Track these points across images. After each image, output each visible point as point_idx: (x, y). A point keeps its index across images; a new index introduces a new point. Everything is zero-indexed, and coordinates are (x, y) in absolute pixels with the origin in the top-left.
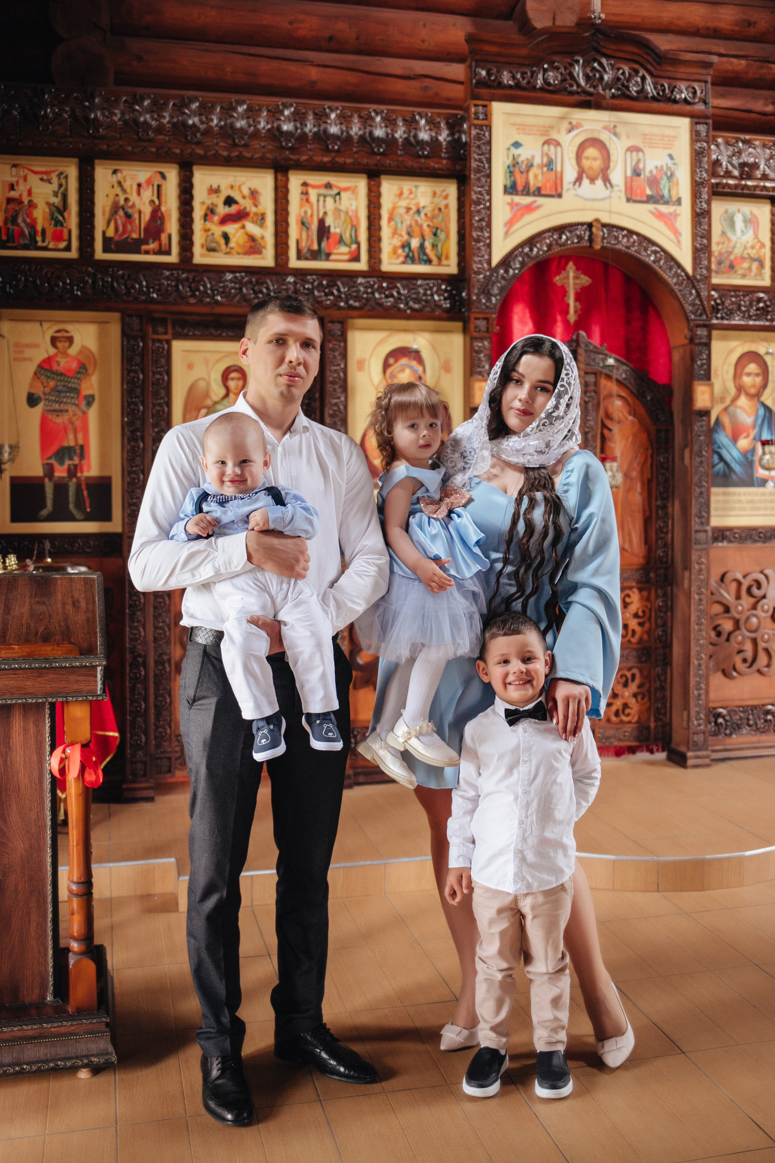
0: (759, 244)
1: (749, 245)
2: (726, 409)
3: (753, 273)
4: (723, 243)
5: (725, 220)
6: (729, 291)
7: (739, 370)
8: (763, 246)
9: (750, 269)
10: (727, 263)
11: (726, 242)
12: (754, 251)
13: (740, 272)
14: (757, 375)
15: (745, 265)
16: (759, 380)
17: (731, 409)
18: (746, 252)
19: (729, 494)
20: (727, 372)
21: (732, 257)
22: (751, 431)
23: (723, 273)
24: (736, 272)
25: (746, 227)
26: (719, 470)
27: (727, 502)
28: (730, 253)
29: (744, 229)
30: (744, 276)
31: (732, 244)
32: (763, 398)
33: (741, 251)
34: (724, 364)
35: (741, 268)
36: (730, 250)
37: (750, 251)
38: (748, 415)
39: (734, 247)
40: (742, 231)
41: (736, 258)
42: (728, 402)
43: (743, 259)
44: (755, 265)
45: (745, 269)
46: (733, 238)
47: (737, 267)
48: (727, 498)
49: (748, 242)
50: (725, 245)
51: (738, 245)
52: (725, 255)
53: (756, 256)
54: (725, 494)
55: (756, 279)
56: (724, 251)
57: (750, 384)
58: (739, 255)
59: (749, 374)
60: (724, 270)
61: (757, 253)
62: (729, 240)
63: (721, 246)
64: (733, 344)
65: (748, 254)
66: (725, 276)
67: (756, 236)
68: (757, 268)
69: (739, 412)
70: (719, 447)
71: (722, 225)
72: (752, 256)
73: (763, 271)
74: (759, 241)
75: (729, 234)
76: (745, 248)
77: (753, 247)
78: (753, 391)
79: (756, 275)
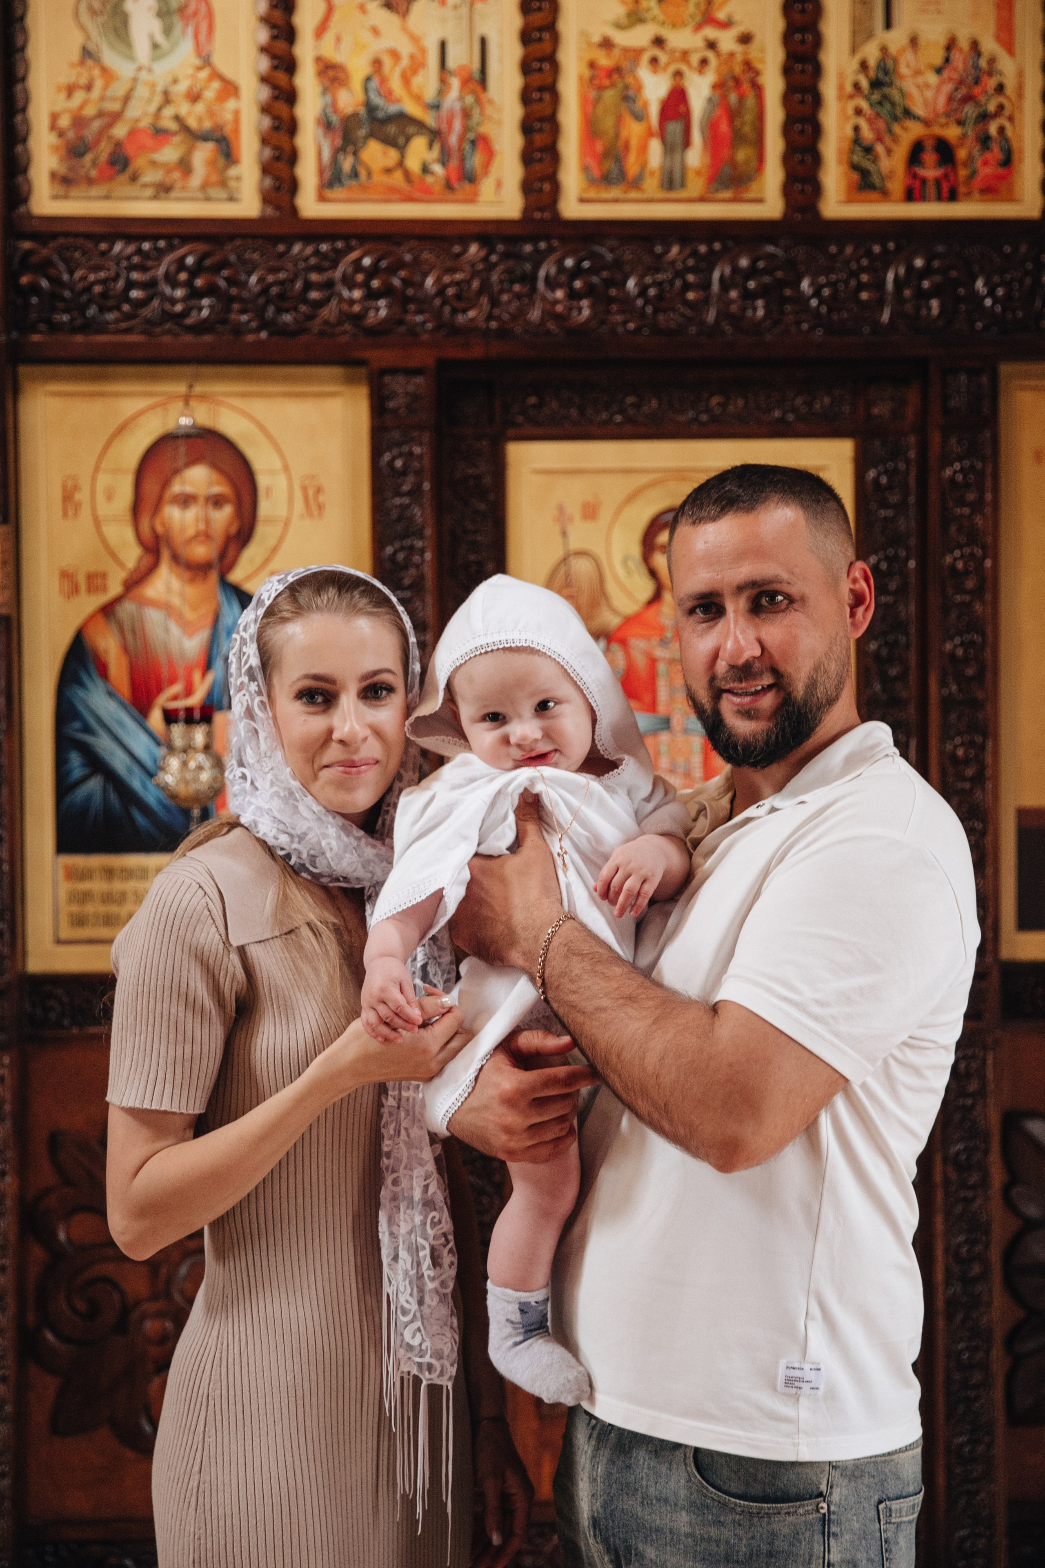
0: (216, 85)
1: (182, 87)
2: (108, 610)
3: (196, 180)
4: (89, 88)
5: (93, 12)
6: (112, 239)
7: (151, 487)
8: (230, 89)
9: (185, 166)
10: (104, 150)
11: (99, 84)
12: (200, 108)
13: (150, 176)
14: (217, 501)
15: (169, 154)
16: (223, 516)
17: (127, 609)
18: (168, 112)
19: (128, 874)
20: (109, 497)
21: (120, 131)
22: (197, 676)
23: (90, 182)
24: (134, 178)
25: (167, 31)
26: (89, 798)
27: (121, 898)
28: (115, 117)
29: (160, 38)
30: (163, 190)
31: (119, 89)
32: (236, 576)
33: (152, 108)
34: (97, 468)
35: (153, 163)
36: (115, 107)
37: (183, 108)
38: (188, 628)
39: (127, 99)
40: (155, 46)
41: (133, 133)
42: (115, 588)
43: (160, 134)
44: (202, 154)
45: (168, 169)
46: (123, 69)
47: (139, 162)
48: (118, 886)
49: (175, 81)
50: (96, 93)
51: (142, 92)
52: (96, 125)
53: (207, 125)
54: (109, 873)
55: (208, 199)
56: (90, 111)
57: (191, 532)
58: (144, 123)
59: (186, 500)
60: (94, 173)
61: (211, 113)
62: (108, 74)
63: (79, 97)
64: (130, 406)
65: (177, 118)
66: (95, 191)
67: (206, 62)
68: (212, 163)
69: (154, 618)
70: (87, 729)
71: (82, 28)
72: (192, 123)
73: (233, 172)
74: (216, 75)
75: (110, 57)
76: (167, 99)
77: (194, 97)
78: (201, 552)
79: (205, 186)
